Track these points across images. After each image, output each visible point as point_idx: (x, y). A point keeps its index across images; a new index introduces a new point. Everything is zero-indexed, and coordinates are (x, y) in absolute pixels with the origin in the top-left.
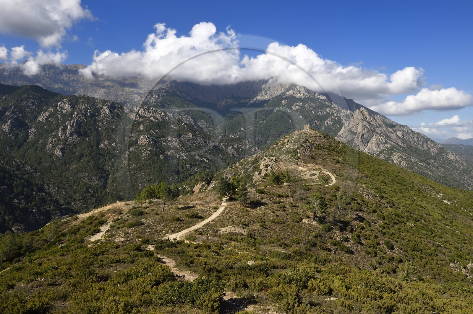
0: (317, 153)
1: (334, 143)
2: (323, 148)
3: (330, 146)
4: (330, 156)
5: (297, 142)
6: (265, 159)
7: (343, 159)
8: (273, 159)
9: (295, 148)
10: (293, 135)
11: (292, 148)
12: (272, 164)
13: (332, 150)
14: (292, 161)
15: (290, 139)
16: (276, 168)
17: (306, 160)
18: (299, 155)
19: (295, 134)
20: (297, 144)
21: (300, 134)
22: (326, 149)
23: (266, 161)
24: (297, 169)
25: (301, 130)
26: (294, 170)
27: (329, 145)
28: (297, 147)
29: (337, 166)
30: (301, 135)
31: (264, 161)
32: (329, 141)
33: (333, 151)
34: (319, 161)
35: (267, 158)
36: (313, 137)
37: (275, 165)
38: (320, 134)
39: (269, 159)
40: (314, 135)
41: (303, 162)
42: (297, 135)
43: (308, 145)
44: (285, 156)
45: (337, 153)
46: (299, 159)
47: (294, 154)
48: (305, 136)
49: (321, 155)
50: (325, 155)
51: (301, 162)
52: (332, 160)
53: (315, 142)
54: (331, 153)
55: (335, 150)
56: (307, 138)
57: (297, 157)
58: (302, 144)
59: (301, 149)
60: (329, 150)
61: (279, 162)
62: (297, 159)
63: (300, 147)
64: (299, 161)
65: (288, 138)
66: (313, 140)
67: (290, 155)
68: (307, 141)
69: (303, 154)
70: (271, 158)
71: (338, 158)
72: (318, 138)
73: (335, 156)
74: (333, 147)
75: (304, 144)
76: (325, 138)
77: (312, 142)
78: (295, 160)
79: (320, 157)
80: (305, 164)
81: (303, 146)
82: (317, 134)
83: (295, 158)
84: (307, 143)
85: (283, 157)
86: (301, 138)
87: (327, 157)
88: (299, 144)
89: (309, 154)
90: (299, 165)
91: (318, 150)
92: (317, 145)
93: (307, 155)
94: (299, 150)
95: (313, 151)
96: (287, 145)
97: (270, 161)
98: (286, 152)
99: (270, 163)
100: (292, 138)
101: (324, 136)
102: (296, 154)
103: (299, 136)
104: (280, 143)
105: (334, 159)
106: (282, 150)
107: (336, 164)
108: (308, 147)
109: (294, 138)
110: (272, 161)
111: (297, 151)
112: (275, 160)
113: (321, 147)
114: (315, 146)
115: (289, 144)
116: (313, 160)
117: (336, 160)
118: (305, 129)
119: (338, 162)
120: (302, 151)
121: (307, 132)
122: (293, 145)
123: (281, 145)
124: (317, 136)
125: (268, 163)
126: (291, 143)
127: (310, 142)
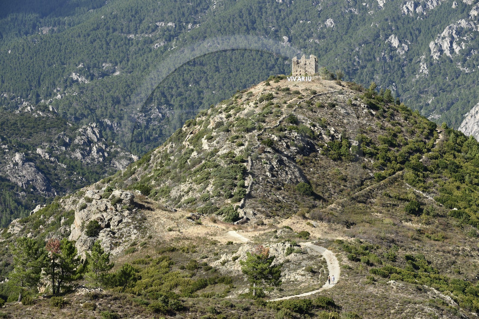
0: (330, 172)
1: (413, 133)
2: (364, 154)
3: (393, 145)
4: (385, 186)
5: (248, 130)
6: (90, 200)
7: (439, 195)
8: (120, 201)
9: (237, 152)
10: (245, 97)
11: (226, 151)
12: (117, 218)
13: (400, 159)
14: (217, 209)
15: (229, 116)
16: (133, 237)
17: (278, 201)
18: (249, 181)
19: (251, 94)
20: (247, 136)
21: (270, 97)
22: (372, 155)
23: (94, 209)
24: (215, 238)
25: (278, 79)
26: (203, 240)
27: (385, 141)
28: (247, 150)
29: (409, 224)
30: (275, 101)
31: (84, 207)
32: (388, 125)
33: (403, 163)
34: (333, 206)
35: (97, 196)
36: (322, 106)
37: (128, 224)
38: (353, 95)
39: (104, 199)
40: (329, 97)
41: (263, 209)
42: (258, 99)
43: (293, 140)
44: (190, 189)
45: (419, 171)
46: (245, 200)
47: (229, 178)
48: (288, 102)
49: (346, 181)
50: (366, 179)
51: (251, 212)
52: (390, 200)
53: (326, 127)
54: (394, 173)
55: (411, 159)
56: (295, 111)
57: (240, 191)
58: (271, 136)
59: (260, 156)
60: (383, 161)
61: (149, 209)
62: (239, 197)
63: (257, 148)
64: (247, 205)
65: (221, 112)
66: (320, 119)
67: (212, 181)
68: (291, 123)
69: (267, 176)
70: (113, 193)
71: (418, 191)
72: (342, 112)
73: (409, 186)
74: (404, 149)
75: (276, 139)
76: (374, 113)
77: (314, 126)
78: (229, 201)
79: (341, 191)
80: (270, 217)
81: (271, 143)
82: (342, 96)
83: (231, 196)
84: (290, 133)
85: (185, 192)
86: (271, 113)
87: (371, 190)
88: (259, 135)
89: (296, 177)
90: (238, 223)
91: (339, 162)
92: (336, 139)
93: (286, 180)
94: (252, 163)
95: (314, 167)
96: (206, 140)
97: (107, 208)
98: (198, 171)
99: (109, 217)
100: (238, 112)
101: (373, 101)
102: (236, 179)
103: (265, 103)
104: (192, 133)
105: (401, 197)
106: (188, 161)
107: (408, 217)
108: (295, 148)
109: (246, 111)
110: (118, 205)
111: (245, 164)
112: (132, 201)
113: (351, 149)
114: (326, 145)
115: (217, 136)
116: (310, 200)
117: (408, 201)
118: (298, 73)
119: (415, 210)
120: (265, 165)
121: (300, 89)
122: (229, 141)
123: (191, 143)
124: (337, 105)
125: (99, 215)
126: (223, 131)
127: (307, 128)
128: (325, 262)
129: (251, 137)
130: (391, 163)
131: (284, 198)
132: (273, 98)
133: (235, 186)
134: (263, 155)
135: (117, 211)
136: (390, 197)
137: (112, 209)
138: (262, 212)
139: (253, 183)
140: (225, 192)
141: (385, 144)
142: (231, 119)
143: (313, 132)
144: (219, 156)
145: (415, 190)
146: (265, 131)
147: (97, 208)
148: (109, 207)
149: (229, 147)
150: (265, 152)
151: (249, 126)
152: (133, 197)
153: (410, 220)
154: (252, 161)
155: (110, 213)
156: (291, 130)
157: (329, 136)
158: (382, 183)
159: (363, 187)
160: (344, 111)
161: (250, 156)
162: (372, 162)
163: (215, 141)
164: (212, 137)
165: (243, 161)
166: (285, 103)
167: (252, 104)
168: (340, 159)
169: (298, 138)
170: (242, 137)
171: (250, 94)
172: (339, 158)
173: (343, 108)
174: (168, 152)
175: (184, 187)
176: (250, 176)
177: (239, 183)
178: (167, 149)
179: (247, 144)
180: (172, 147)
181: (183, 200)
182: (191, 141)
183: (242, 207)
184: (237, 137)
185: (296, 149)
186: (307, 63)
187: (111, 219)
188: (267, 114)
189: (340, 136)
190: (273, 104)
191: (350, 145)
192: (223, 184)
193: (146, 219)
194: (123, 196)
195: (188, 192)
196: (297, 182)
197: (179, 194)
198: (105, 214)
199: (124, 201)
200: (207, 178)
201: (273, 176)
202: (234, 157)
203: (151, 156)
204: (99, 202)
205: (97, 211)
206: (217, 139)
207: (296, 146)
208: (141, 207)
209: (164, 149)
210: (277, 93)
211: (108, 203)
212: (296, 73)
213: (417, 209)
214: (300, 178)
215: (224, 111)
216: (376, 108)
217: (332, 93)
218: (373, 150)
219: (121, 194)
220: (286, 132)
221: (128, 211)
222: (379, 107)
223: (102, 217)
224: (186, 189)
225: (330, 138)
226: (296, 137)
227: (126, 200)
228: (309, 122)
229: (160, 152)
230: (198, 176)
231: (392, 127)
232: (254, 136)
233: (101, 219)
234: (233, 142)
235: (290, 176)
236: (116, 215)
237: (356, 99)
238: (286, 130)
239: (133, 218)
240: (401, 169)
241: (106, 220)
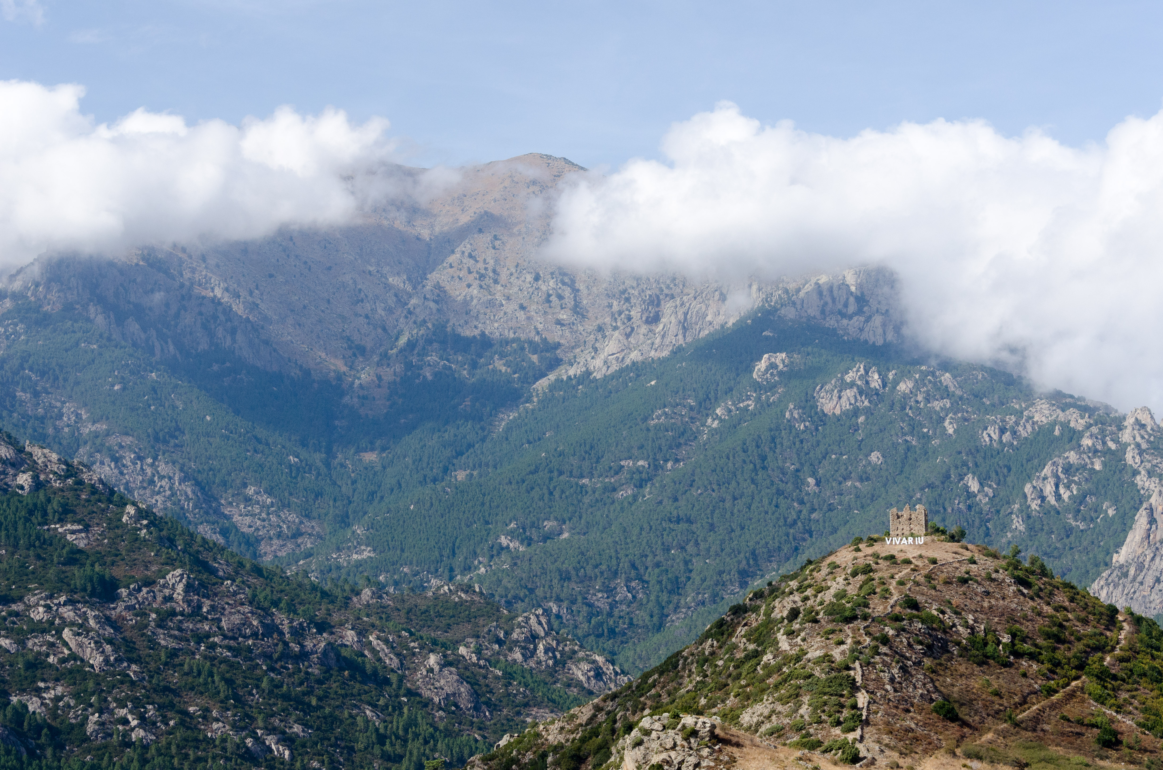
0: (976, 683)
1: (1085, 621)
2: (1019, 655)
3: (1061, 641)
4: (1059, 704)
5: (849, 620)
6: (647, 733)
7: (1141, 717)
8: (694, 733)
9: (837, 653)
10: (825, 571)
11: (819, 653)
12: (693, 760)
13: (1075, 662)
14: (819, 743)
15: (806, 599)
17: (909, 730)
18: (862, 699)
19: (834, 566)
20: (848, 628)
21: (867, 570)
22: (1033, 657)
23: (655, 745)
25: (872, 541)
27: (1049, 635)
28: (852, 651)
29: (1106, 763)
30: (876, 576)
31: (639, 743)
32: (1048, 610)
33: (1080, 668)
34: (990, 736)
35: (657, 726)
36: (948, 583)
38: (991, 565)
39: (670, 731)
40: (957, 568)
41: (892, 744)
42: (849, 572)
43: (916, 635)
44: (773, 711)
45: (1107, 681)
46: (862, 729)
47: (832, 695)
48: (897, 576)
49: (1002, 698)
50: (1029, 694)
51: (877, 748)
52: (1071, 727)
53: (960, 614)
54: (1068, 684)
55: (1090, 662)
56: (910, 589)
57: (853, 716)
58: (883, 629)
59: (872, 660)
60: (1050, 666)
61: (738, 745)
62: (853, 724)
63: (866, 647)
64: (867, 736)
65: (791, 593)
66: (950, 603)
67: (806, 699)
68: (909, 607)
69: (887, 691)
70: (683, 721)
71: (1108, 712)
72: (979, 590)
73: (1095, 704)
74: (1079, 646)
75: (891, 632)
76: (1025, 591)
77: (943, 612)
78: (837, 731)
79: (998, 712)
80: (906, 755)
81: (885, 640)
82: (975, 566)
83: (838, 723)
84: (910, 624)
85: (764, 717)
86: (875, 593)
87: (1040, 710)
88: (864, 628)
89: (928, 691)
90: (861, 766)
91: (985, 667)
92: (978, 632)
93: (915, 698)
94: (863, 671)
95: (952, 675)
96: (785, 637)
97: (675, 745)
98: (780, 683)
99: (680, 759)
100: (820, 592)
101: (1020, 573)
102: (842, 696)
103: (861, 578)
104: (745, 625)
105: (1086, 721)
106: (759, 668)
107: (1101, 752)
108: (921, 647)
109: (832, 591)
110: (692, 740)
111: (852, 673)
112: (712, 732)
113: (1001, 647)
114: (964, 641)
115: (800, 630)
116: (954, 729)
117: (1097, 727)
118: (899, 532)
119: (1110, 741)
120: (882, 674)
121: (910, 556)
122: (822, 637)
123: (749, 640)
124: (971, 580)
125: (664, 756)
126: (809, 622)
127: (933, 616)
129: (854, 630)
130: (1063, 668)
131: (917, 724)
132: (871, 570)
133: (842, 706)
134: (877, 658)
135: (691, 748)
136: (1069, 720)
137: (683, 747)
138: (892, 748)
139: (869, 703)
140: (830, 716)
141: (1049, 638)
142: (809, 603)
143: (942, 622)
144: (809, 661)
145: (1104, 710)
146: (873, 620)
147: (661, 745)
148: (678, 743)
149: (823, 647)
150: (879, 654)
151: (847, 614)
152: (713, 727)
153: (1107, 757)
154: (861, 667)
155: (680, 752)
156: (911, 619)
157: (967, 628)
158: (1055, 698)
159: (1026, 706)
160: (983, 590)
161: (858, 660)
162: (1035, 666)
163: (799, 638)
164: (794, 632)
165: (848, 668)
166: (892, 577)
167: (840, 580)
168: (987, 663)
169: (922, 631)
170: (841, 631)
171: (833, 565)
172: (983, 661)
173: (979, 584)
174: (707, 653)
175: (761, 708)
176: (864, 691)
177: (849, 702)
178: (704, 649)
179: (849, 641)
180: (712, 646)
181: (763, 729)
182: (748, 637)
183: (862, 738)
184: (833, 632)
185: (923, 649)
186: (913, 516)
187: (683, 761)
188: (869, 594)
189: (982, 627)
190: (873, 579)
191: (999, 643)
192: (825, 704)
193: (735, 762)
194: (698, 725)
195: (769, 717)
196: (932, 700)
197: (755, 720)
198: (673, 754)
199: (700, 733)
200: (797, 695)
201: (896, 691)
202: (833, 662)
204: (662, 735)
205: (661, 749)
206: (803, 634)
207: (920, 643)
208: (726, 742)
209: (700, 649)
210: (877, 563)
211: (676, 737)
212: (897, 533)
213: (1114, 739)
214: (934, 693)
215: (797, 590)
216: (1028, 585)
217: (959, 562)
218: (1033, 649)
219: (696, 723)
220: (905, 622)
221: (707, 750)
222: (1031, 583)
223: (668, 759)
224: (766, 712)
225: (969, 631)
226: (920, 629)
227: (704, 732)
228: (934, 607)
229: (693, 654)
230: (782, 691)
231: (1054, 613)
232: (859, 630)
233: (668, 762)
234: (828, 639)
235: (920, 691)
236: (690, 755)
237: (997, 571)
238: (904, 619)
239: (716, 759)
240: (1077, 678)
241: (675, 762)
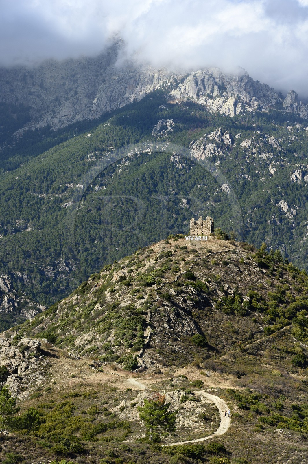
0: (224, 325)
1: (300, 291)
3: (281, 302)
4: (274, 340)
5: (149, 285)
8: (27, 348)
9: (138, 304)
10: (146, 254)
11: (127, 304)
12: (24, 364)
13: (287, 315)
14: (117, 357)
15: (131, 271)
16: (39, 383)
17: (174, 351)
18: (148, 332)
19: (152, 252)
20: (148, 290)
21: (170, 254)
22: (262, 310)
23: (3, 355)
24: (115, 385)
25: (177, 238)
26: (104, 387)
27: (274, 298)
28: (147, 303)
29: (295, 376)
30: (173, 258)
32: (277, 283)
33: (290, 318)
34: (225, 357)
35: (6, 344)
36: (217, 264)
37: (34, 371)
38: (245, 254)
39: (13, 346)
40: (223, 256)
41: (161, 359)
42: (158, 256)
43: (190, 295)
44: (93, 338)
45: (305, 326)
46: (144, 350)
47: (129, 329)
48: (186, 259)
49: (238, 334)
50: (256, 333)
51: (150, 361)
52: (279, 353)
53: (220, 283)
54: (282, 328)
55: (298, 315)
56: (191, 267)
57: (139, 341)
58: (169, 291)
59: (159, 309)
60: (272, 316)
61: (54, 356)
62: (138, 347)
63: (156, 301)
64: (145, 354)
65: (123, 268)
66: (215, 276)
67: (113, 331)
68: (188, 278)
69: (165, 328)
70: (21, 341)
71: (304, 345)
72: (235, 270)
73: (297, 340)
74: (292, 305)
75: (174, 293)
76: (264, 271)
77: (209, 282)
78: (129, 350)
79: (233, 343)
80: (167, 366)
81: (169, 297)
82: (235, 255)
83: (131, 346)
84: (187, 288)
85: (88, 341)
86: (170, 269)
87: (261, 343)
88: (158, 289)
89: (191, 329)
90: (137, 372)
91: (232, 316)
92: (230, 294)
93: (182, 332)
94: (151, 315)
95: (209, 320)
96: (109, 293)
97: (15, 355)
98: (101, 321)
99: (17, 363)
100: (140, 268)
101: (263, 260)
102: (136, 330)
103: (164, 259)
104: (96, 286)
105: (289, 350)
106: (92, 312)
107: (295, 369)
108: (191, 302)
109: (147, 267)
110: (26, 353)
111: (145, 316)
112: (39, 349)
113: (242, 304)
114: (220, 300)
115: (119, 290)
116: (203, 351)
117: (295, 354)
119: (301, 362)
120: (163, 317)
121: (196, 247)
122: (131, 294)
123: (95, 295)
124: (231, 263)
125: (8, 361)
126: (125, 285)
127: (203, 284)
128: (217, 410)
129: (151, 291)
130: (279, 318)
131: (180, 348)
132: (172, 255)
133: (135, 336)
134: (162, 308)
135: (24, 357)
136: (278, 350)
137: (20, 356)
138: (159, 362)
139: (151, 334)
140: (126, 342)
141: (274, 300)
142: (133, 274)
143: (208, 288)
144: (120, 308)
145: (301, 344)
146: (164, 286)
147: (6, 355)
148: (17, 354)
149: (130, 300)
150: (163, 305)
151: (149, 281)
152: (40, 345)
153: (297, 372)
154: (151, 313)
155: (18, 360)
156: (187, 286)
157: (223, 292)
158: (271, 336)
159: (253, 340)
160: (237, 269)
161: (150, 308)
162: (262, 316)
163: (118, 294)
164: (115, 290)
165: (143, 313)
166: (183, 260)
167: (152, 260)
168: (233, 313)
169: (194, 292)
170: (143, 291)
171: (150, 252)
172: (231, 313)
173: (236, 266)
174: (74, 303)
175: (87, 336)
176: (149, 327)
177: (138, 333)
178: (72, 300)
179: (147, 297)
180: (77, 299)
181: (86, 349)
182: (95, 293)
183: (141, 356)
184: (138, 291)
185: (192, 303)
186: (204, 223)
187: (19, 365)
188: (166, 270)
189: (233, 292)
190: (171, 261)
191: (242, 300)
192: (124, 334)
193: (51, 366)
194: (30, 344)
195: (91, 341)
196: (193, 334)
197: (82, 343)
198: (13, 361)
199: (31, 349)
200: (109, 329)
201: (170, 327)
202: (134, 309)
203: (57, 307)
204: (8, 349)
205: (6, 357)
206: (120, 292)
207: (192, 300)
208: (47, 354)
209: (70, 301)
210: (176, 251)
211: (16, 350)
212: (194, 233)
213: (303, 362)
214: (195, 330)
215: (127, 266)
216: (266, 267)
217: (226, 252)
218: (263, 306)
219: (29, 342)
220: (183, 287)
221: (34, 358)
222: (269, 266)
224: (89, 338)
226: (192, 291)
227: (33, 348)
228: (204, 278)
229: (66, 304)
230: (101, 326)
231: (280, 285)
232: (154, 291)
233: (9, 365)
234: (134, 295)
235: (186, 329)
236: (24, 361)
237: (248, 258)
238: (183, 285)
239: (39, 364)
240: (288, 324)
241: (14, 366)
